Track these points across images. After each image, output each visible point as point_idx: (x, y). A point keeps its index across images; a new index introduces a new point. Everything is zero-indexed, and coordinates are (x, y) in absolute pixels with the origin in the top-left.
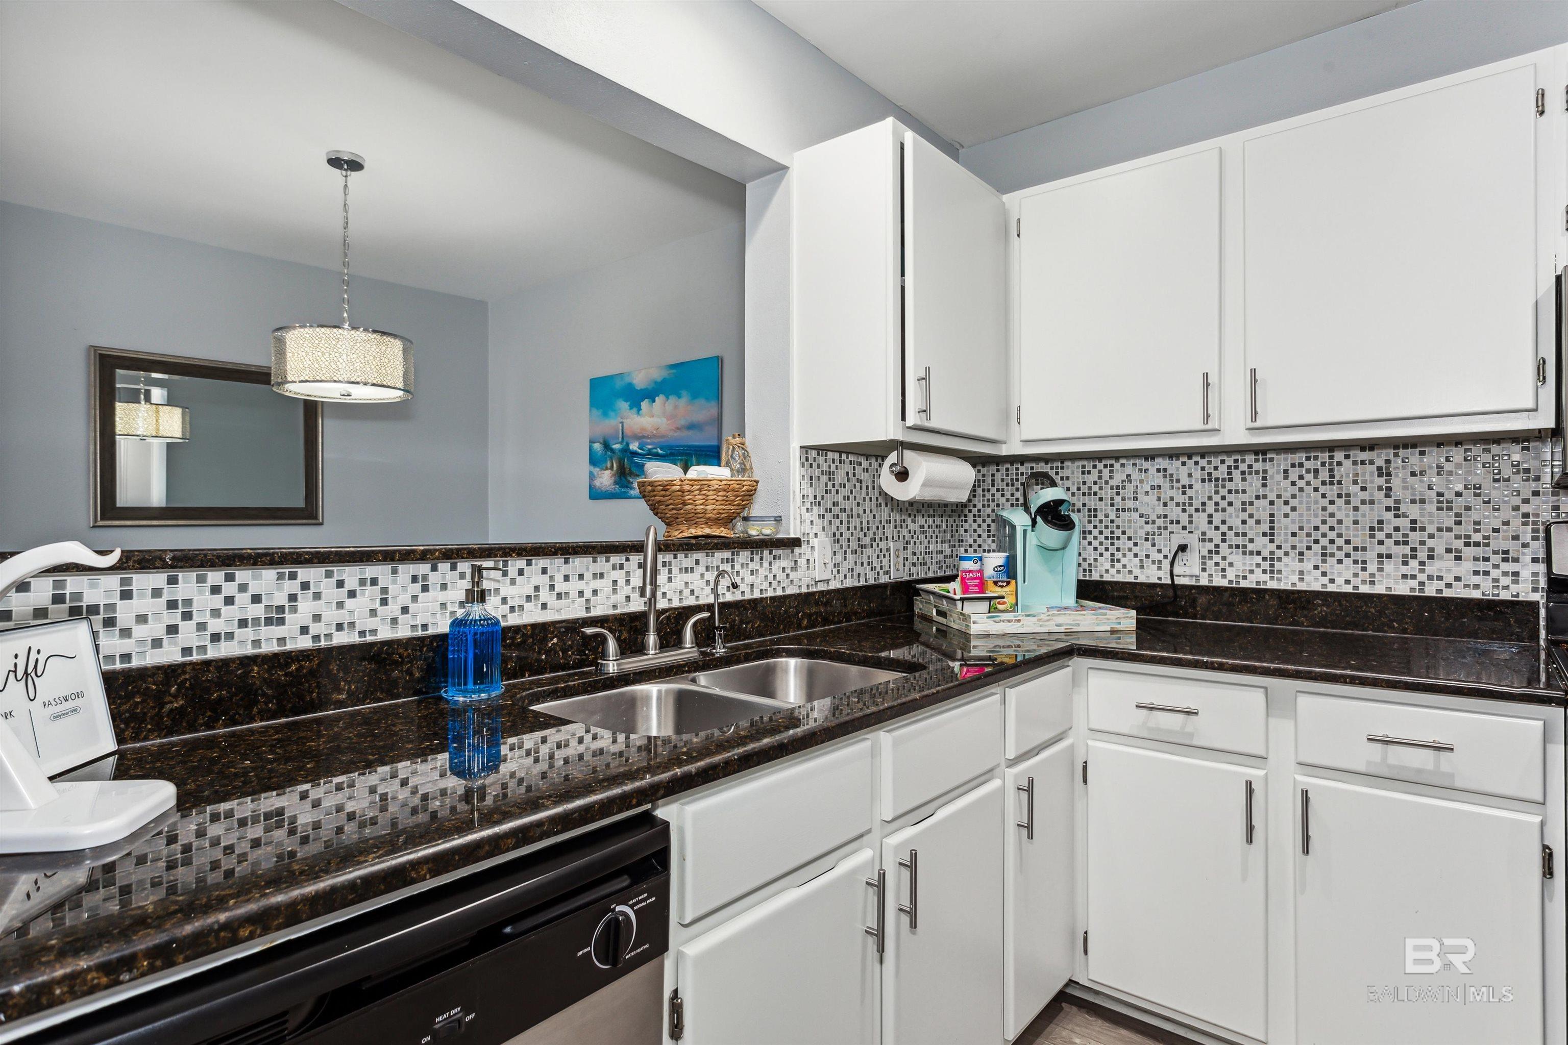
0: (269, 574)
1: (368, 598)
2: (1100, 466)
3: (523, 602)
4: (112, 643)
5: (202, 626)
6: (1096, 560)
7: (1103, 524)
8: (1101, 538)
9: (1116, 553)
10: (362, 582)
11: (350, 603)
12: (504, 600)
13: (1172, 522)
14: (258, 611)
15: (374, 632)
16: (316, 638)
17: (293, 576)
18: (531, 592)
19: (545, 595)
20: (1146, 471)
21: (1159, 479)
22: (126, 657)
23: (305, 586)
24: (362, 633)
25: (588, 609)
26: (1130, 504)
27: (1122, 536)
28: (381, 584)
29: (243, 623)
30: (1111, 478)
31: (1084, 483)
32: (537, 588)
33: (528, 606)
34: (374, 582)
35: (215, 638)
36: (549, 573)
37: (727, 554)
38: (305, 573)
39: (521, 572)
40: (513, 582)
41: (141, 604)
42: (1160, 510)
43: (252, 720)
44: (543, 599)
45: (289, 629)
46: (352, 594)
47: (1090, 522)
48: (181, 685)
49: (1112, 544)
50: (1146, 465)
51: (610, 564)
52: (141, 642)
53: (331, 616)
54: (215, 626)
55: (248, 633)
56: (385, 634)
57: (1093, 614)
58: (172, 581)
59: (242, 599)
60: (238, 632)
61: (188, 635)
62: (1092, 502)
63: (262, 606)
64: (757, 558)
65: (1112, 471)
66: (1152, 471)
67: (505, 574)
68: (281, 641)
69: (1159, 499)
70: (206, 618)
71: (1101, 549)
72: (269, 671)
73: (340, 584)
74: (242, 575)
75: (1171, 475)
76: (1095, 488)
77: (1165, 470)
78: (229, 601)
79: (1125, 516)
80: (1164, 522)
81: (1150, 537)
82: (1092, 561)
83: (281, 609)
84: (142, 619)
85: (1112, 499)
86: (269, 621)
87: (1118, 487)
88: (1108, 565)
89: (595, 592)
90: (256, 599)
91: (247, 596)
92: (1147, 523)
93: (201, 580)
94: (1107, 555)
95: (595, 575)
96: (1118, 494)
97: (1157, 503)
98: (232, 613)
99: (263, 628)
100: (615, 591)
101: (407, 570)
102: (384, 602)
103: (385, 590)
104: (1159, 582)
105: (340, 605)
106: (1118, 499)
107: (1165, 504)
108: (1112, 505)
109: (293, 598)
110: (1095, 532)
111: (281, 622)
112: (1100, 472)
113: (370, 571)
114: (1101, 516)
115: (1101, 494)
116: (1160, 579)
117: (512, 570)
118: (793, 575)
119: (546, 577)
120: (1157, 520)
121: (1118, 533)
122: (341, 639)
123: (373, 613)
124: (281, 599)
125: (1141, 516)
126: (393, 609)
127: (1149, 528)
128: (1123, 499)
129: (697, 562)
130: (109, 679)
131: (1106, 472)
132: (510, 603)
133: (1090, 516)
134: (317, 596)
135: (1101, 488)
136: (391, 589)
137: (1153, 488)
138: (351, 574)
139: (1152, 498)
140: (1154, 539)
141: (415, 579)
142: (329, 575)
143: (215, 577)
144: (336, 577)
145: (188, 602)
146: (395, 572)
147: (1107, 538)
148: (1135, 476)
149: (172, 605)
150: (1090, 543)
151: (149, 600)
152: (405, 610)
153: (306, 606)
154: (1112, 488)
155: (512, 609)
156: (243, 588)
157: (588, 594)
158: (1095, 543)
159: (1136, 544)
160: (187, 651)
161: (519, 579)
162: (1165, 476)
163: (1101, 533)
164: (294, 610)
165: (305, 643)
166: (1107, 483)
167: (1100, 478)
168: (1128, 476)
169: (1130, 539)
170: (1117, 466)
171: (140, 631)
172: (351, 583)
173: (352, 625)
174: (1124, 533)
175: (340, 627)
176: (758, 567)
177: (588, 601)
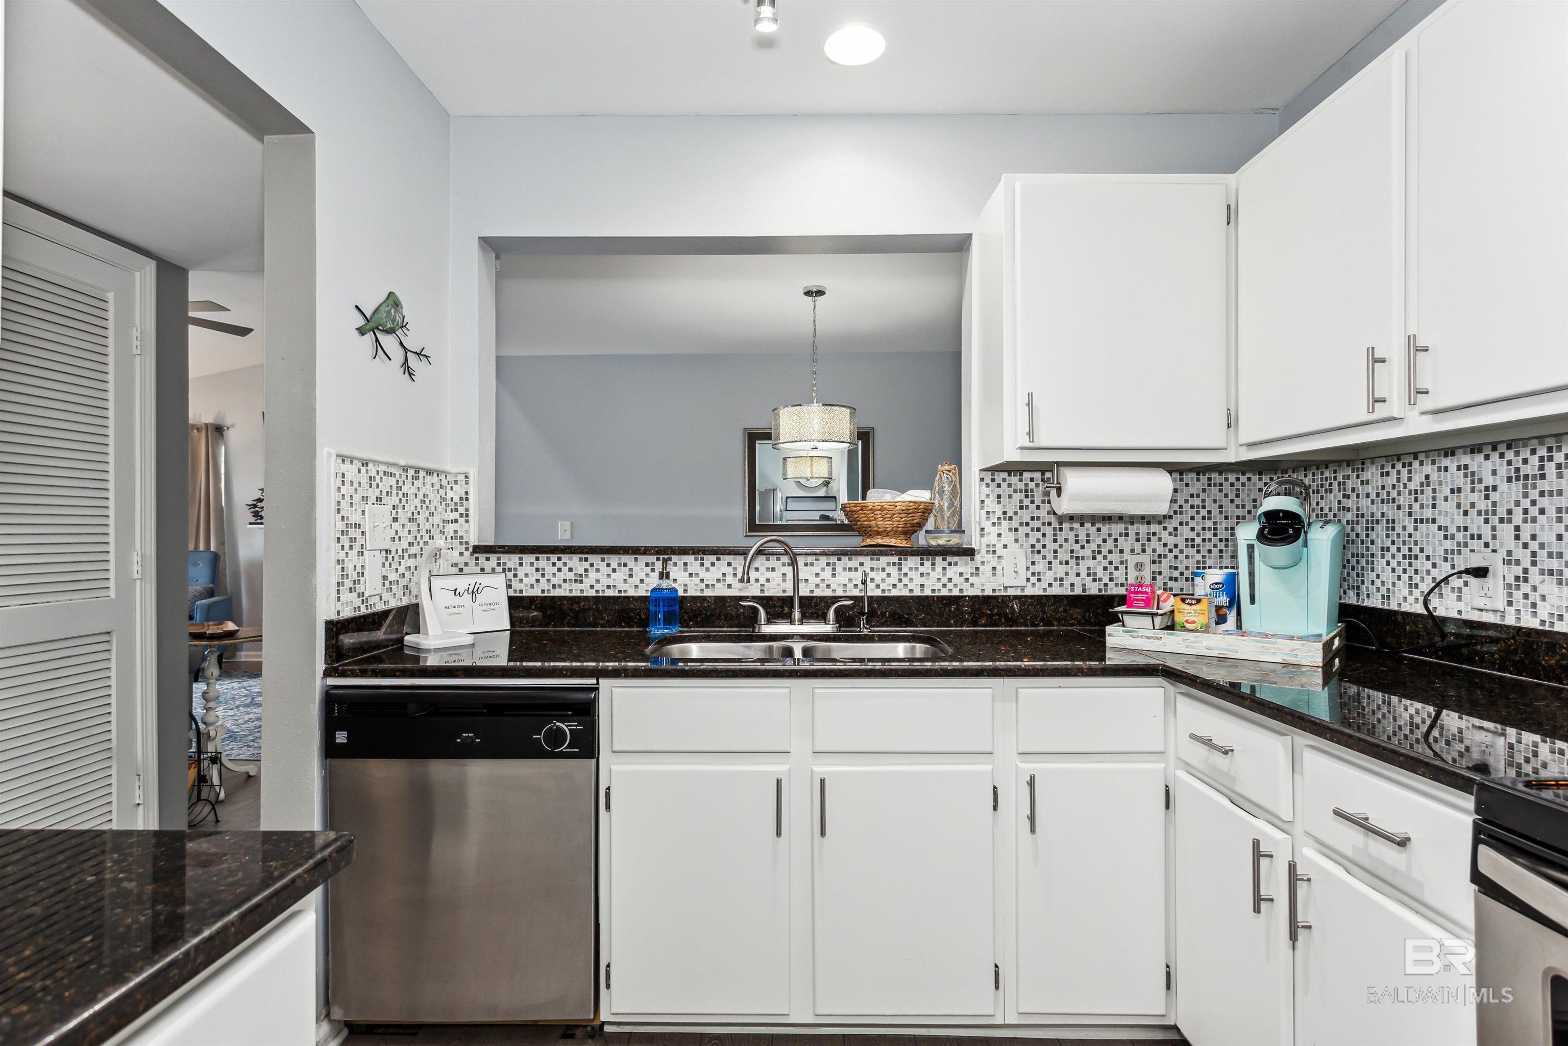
0: (576, 557)
1: (622, 574)
2: (1399, 466)
3: (715, 582)
4: (516, 585)
5: (549, 581)
6: (1394, 584)
7: (1401, 539)
8: (1399, 556)
9: (1414, 576)
10: (619, 565)
11: (613, 575)
12: (702, 580)
13: (1472, 537)
14: (571, 576)
15: (626, 591)
16: (597, 591)
17: (586, 560)
18: (720, 577)
19: (730, 579)
20: (1446, 469)
21: (1459, 480)
22: (521, 591)
23: (592, 565)
24: (620, 591)
25: (762, 591)
26: (1428, 513)
27: (1420, 555)
28: (629, 566)
29: (565, 581)
30: (1410, 479)
31: (1383, 487)
32: (724, 575)
33: (717, 585)
34: (625, 565)
35: (554, 586)
36: (733, 566)
37: (895, 559)
38: (593, 558)
39: (713, 564)
40: (707, 570)
41: (526, 569)
42: (1460, 521)
43: (564, 626)
44: (728, 582)
45: (585, 586)
46: (614, 570)
47: (1388, 536)
48: (536, 606)
49: (1410, 565)
50: (1446, 462)
51: (780, 563)
52: (526, 585)
53: (605, 581)
54: (554, 581)
55: (566, 586)
56: (631, 593)
57: (1257, 641)
58: (537, 559)
59: (565, 569)
60: (563, 585)
61: (544, 584)
62: (1390, 511)
63: (573, 573)
64: (928, 564)
65: (1410, 472)
66: (1453, 468)
67: (702, 565)
68: (582, 591)
69: (1459, 506)
70: (550, 577)
71: (1399, 571)
72: (571, 604)
73: (608, 565)
74: (565, 558)
75: (1473, 474)
76: (1394, 494)
77: (1466, 467)
78: (559, 570)
79: (1422, 527)
80: (1465, 537)
81: (1449, 556)
82: (1390, 586)
83: (581, 575)
84: (526, 575)
85: (1410, 507)
86: (576, 581)
87: (1416, 492)
88: (1405, 592)
89: (768, 580)
90: (570, 570)
91: (567, 568)
92: (1446, 537)
93: (548, 559)
94: (1405, 577)
95: (768, 569)
96: (1416, 500)
97: (1456, 510)
98: (561, 576)
99: (573, 584)
100: (784, 580)
101: (643, 559)
102: (631, 576)
103: (631, 570)
104: (1458, 617)
105: (609, 576)
106: (1416, 506)
107: (1466, 513)
108: (1410, 514)
109: (586, 570)
110: (1393, 549)
111: (581, 582)
112: (1399, 472)
113: (625, 558)
114: (1399, 529)
115: (1399, 500)
116: (1460, 612)
117: (707, 564)
118: (972, 580)
119: (731, 568)
120: (1457, 534)
121: (1416, 550)
122: (610, 593)
123: (625, 581)
124: (581, 571)
125: (1440, 528)
126: (635, 580)
127: (1449, 544)
128: (1422, 507)
129: (862, 564)
130: (511, 599)
131: (1405, 472)
132: (706, 582)
133: (1388, 529)
134: (598, 570)
135: (1399, 494)
136: (634, 569)
137: (1452, 491)
138: (614, 560)
139: (1450, 506)
140: (1453, 559)
141: (647, 565)
142: (603, 560)
143: (554, 558)
144: (606, 561)
145: (543, 569)
146: (636, 560)
147: (1404, 557)
148: (1434, 477)
149: (537, 570)
150: (1388, 563)
151: (529, 567)
152: (642, 581)
153: (593, 575)
154: (1410, 493)
155: (707, 586)
156: (565, 564)
157: (763, 581)
158: (1394, 563)
159: (1434, 565)
160: (543, 591)
161: (712, 568)
162: (1466, 476)
163: (1399, 550)
164: (587, 576)
165: (592, 593)
166: (1405, 486)
167: (1398, 480)
168: (1427, 477)
169: (1428, 558)
170: (1416, 464)
171: (526, 580)
172: (614, 565)
173: (615, 586)
174: (1422, 550)
175: (609, 587)
176: (929, 571)
177: (762, 585)
